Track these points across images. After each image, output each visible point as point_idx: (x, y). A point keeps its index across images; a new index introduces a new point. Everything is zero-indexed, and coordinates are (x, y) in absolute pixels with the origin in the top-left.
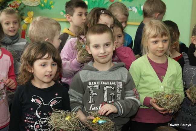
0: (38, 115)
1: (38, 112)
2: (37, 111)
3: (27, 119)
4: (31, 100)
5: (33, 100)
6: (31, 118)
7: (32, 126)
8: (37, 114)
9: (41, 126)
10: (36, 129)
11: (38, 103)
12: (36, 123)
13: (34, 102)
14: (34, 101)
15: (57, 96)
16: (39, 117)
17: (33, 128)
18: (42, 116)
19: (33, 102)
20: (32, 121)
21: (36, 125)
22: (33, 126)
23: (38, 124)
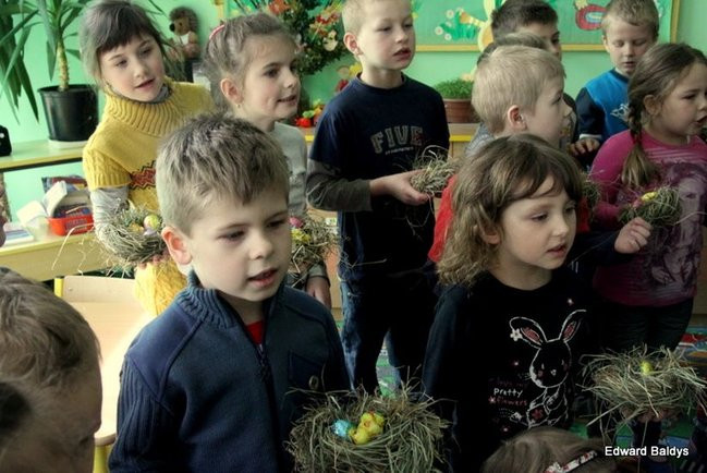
0: (538, 378)
1: (536, 371)
2: (532, 368)
3: (498, 394)
4: (512, 336)
5: (516, 335)
6: (515, 392)
7: (518, 416)
8: (533, 376)
9: (548, 411)
10: (533, 421)
11: (532, 343)
12: (532, 406)
13: (519, 340)
14: (520, 336)
15: (573, 308)
16: (539, 383)
17: (524, 419)
18: (546, 379)
19: (516, 339)
20: (519, 400)
21: (533, 411)
22: (523, 413)
23: (541, 407)
